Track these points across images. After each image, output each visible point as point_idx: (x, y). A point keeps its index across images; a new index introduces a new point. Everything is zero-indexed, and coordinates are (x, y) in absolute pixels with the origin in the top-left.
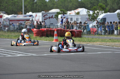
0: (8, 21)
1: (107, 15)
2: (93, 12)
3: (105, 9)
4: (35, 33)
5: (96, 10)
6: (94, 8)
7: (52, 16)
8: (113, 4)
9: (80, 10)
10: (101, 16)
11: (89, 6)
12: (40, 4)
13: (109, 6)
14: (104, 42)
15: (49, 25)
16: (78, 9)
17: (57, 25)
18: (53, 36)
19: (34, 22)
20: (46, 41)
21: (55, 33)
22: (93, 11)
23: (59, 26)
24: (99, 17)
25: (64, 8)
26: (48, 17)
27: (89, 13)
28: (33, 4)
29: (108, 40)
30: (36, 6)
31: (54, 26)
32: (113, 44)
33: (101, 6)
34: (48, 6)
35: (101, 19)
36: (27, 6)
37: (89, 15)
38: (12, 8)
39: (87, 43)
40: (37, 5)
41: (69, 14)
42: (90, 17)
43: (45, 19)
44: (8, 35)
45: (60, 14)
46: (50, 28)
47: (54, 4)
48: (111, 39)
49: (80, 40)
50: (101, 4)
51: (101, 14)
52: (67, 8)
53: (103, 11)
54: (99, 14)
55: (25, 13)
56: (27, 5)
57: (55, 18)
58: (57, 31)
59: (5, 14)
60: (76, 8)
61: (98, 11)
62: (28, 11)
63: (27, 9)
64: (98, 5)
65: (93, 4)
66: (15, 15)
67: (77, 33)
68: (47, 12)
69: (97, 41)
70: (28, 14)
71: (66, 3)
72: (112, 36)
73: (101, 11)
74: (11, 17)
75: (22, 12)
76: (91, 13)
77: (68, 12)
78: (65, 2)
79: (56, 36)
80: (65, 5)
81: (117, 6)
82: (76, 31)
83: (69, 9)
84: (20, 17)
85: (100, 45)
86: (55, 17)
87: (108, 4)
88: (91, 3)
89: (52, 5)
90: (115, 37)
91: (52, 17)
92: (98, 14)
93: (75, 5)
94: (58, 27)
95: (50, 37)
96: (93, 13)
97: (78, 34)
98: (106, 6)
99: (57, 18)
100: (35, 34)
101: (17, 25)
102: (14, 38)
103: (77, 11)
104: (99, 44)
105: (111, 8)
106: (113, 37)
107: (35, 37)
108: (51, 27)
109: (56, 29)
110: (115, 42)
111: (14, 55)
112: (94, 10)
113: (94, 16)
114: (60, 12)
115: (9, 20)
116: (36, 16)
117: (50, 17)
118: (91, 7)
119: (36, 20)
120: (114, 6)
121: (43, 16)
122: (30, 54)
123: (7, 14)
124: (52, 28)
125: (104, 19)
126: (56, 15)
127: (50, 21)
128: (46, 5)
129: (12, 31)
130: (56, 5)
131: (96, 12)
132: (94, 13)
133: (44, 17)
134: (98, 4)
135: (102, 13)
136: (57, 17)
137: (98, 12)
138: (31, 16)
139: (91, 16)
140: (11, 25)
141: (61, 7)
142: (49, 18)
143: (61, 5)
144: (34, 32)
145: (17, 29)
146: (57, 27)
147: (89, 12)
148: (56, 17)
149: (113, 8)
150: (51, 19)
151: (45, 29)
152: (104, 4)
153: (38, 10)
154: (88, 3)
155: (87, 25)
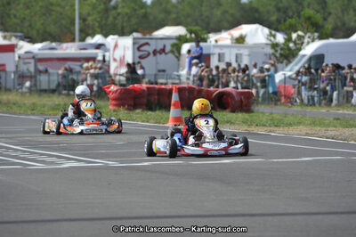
0: (32, 61)
1: (326, 45)
2: (286, 37)
3: (322, 27)
4: (114, 99)
5: (295, 31)
6: (288, 23)
7: (164, 46)
8: (343, 12)
9: (245, 29)
10: (310, 49)
11: (274, 18)
12: (126, 10)
13: (331, 20)
14: (320, 125)
15: (156, 75)
16: (240, 27)
17: (179, 76)
18: (167, 107)
19: (109, 66)
20: (148, 122)
21: (175, 97)
22: (286, 34)
23: (184, 79)
24: (302, 53)
25: (197, 25)
26: (151, 51)
27: (272, 38)
28: (106, 10)
29: (332, 119)
30: (115, 18)
31: (171, 78)
32: (347, 132)
33: (309, 18)
34: (151, 18)
35: (310, 59)
36: (90, 18)
37: (275, 46)
38: (42, 24)
39: (269, 128)
40: (119, 14)
41: (213, 43)
42: (276, 51)
43: (141, 57)
44: (34, 104)
45: (187, 41)
46: (157, 84)
47: (167, 12)
48: (338, 119)
49: (247, 120)
50: (309, 12)
51: (308, 43)
52: (208, 24)
53: (316, 34)
54: (303, 43)
55: (83, 40)
56: (89, 14)
57: (170, 55)
58: (180, 91)
59: (23, 40)
60: (235, 24)
61: (300, 33)
62: (90, 32)
63: (88, 26)
64: (299, 16)
65: (285, 12)
66: (54, 44)
67: (237, 98)
68: (148, 36)
69: (299, 123)
70: (90, 41)
71: (203, 9)
72: (344, 109)
73: (309, 34)
74: (40, 49)
75: (74, 34)
76: (280, 38)
77: (211, 35)
78: (201, 6)
79: (176, 107)
80: (201, 15)
82: (234, 93)
83: (212, 25)
84: (69, 49)
85: (307, 134)
86: (172, 52)
87: (330, 14)
88: (279, 10)
89: (161, 16)
90: (351, 112)
91: (163, 51)
92: (300, 44)
93: (232, 15)
94: (180, 79)
95: (157, 112)
96: (285, 39)
97: (242, 101)
98: (325, 19)
99: (177, 54)
100: (114, 102)
101: (58, 74)
102: (51, 112)
103: (236, 32)
104: (304, 132)
105: (339, 24)
106: (346, 112)
107: (114, 111)
108: (160, 81)
109: (178, 86)
111: (52, 163)
112: (288, 31)
113: (289, 49)
114: (188, 36)
115: (33, 57)
116: (116, 46)
117: (158, 49)
118: (278, 21)
119: (115, 60)
120: (346, 18)
121: (137, 46)
122: (100, 162)
123: (29, 42)
124: (162, 84)
125: (318, 59)
126: (173, 45)
127: (157, 63)
128: (145, 16)
129: (45, 91)
130: (174, 16)
131: (294, 36)
132: (289, 40)
133: (139, 49)
134: (302, 13)
135: (313, 41)
136: (179, 50)
137: (300, 37)
138: (99, 46)
139: (278, 49)
140: (40, 72)
141: (189, 20)
142: (155, 52)
143: (188, 16)
144: (111, 96)
145: (59, 85)
146: (177, 81)
147: (274, 36)
148: (174, 49)
149: (344, 24)
150: (161, 57)
151: (144, 86)
152: (318, 12)
153: (120, 28)
154: (272, 9)
155: (269, 76)
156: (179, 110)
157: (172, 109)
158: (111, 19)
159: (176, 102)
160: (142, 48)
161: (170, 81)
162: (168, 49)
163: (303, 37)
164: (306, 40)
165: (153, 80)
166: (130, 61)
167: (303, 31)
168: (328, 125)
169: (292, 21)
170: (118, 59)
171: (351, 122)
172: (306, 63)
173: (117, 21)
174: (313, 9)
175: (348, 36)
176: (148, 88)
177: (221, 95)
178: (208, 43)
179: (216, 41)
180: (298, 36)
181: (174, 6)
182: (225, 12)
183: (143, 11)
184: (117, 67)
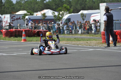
1: (71, 15)
3: (70, 10)
4: (4, 34)
5: (61, 11)
7: (20, 17)
8: (76, 5)
9: (45, 11)
10: (66, 17)
11: (54, 7)
12: (8, 6)
13: (72, 7)
14: (70, 40)
18: (21, 36)
19: (2, 24)
20: (15, 41)
21: (24, 33)
22: (58, 12)
24: (63, 18)
25: (30, 10)
27: (54, 14)
28: (1, 6)
29: (73, 38)
30: (4, 9)
31: (22, 27)
32: (78, 42)
33: (65, 7)
34: (16, 8)
35: (66, 19)
40: (5, 7)
41: (35, 15)
42: (55, 18)
43: (13, 21)
47: (21, 6)
48: (75, 38)
50: (65, 5)
51: (65, 15)
52: (34, 10)
53: (68, 12)
54: (64, 15)
57: (22, 20)
58: (25, 31)
60: (42, 9)
64: (62, 7)
65: (58, 5)
67: (43, 33)
68: (15, 14)
69: (63, 40)
73: (65, 12)
76: (56, 14)
77: (35, 13)
80: (31, 7)
81: (80, 7)
82: (42, 31)
85: (66, 44)
86: (22, 19)
87: (72, 5)
88: (56, 5)
89: (19, 7)
90: (79, 36)
91: (19, 18)
93: (41, 7)
95: (18, 38)
97: (45, 34)
98: (70, 7)
100: (4, 35)
103: (43, 12)
104: (65, 43)
105: (75, 9)
106: (78, 36)
107: (5, 38)
109: (24, 29)
110: (80, 41)
112: (59, 11)
113: (59, 17)
114: (27, 14)
116: (5, 17)
117: (18, 18)
118: (56, 8)
119: (4, 22)
120: (77, 7)
121: (11, 17)
125: (69, 20)
126: (23, 17)
128: (14, 8)
130: (23, 7)
131: (61, 13)
132: (59, 14)
133: (12, 18)
134: (63, 6)
135: (67, 14)
136: (25, 18)
139: (56, 17)
141: (28, 9)
142: (17, 19)
143: (27, 7)
146: (24, 28)
149: (76, 9)
150: (19, 21)
151: (14, 30)
152: (68, 5)
153: (6, 12)
154: (53, 4)
155: (53, 25)
156: (25, 37)
157: (23, 37)
158: (3, 9)
159: (24, 34)
160: (13, 18)
161: (22, 28)
162: (21, 18)
163: (64, 13)
164: (65, 14)
165: (17, 28)
166: (9, 22)
167: (64, 11)
168: (72, 41)
169: (60, 8)
170: (5, 21)
171: (80, 40)
172: (65, 21)
173: (5, 10)
174: (67, 4)
175: (78, 12)
176: (15, 30)
177: (38, 32)
178: (34, 16)
179: (36, 15)
180: (62, 13)
181: (23, 4)
182: (39, 6)
183: (13, 6)
184: (5, 24)
